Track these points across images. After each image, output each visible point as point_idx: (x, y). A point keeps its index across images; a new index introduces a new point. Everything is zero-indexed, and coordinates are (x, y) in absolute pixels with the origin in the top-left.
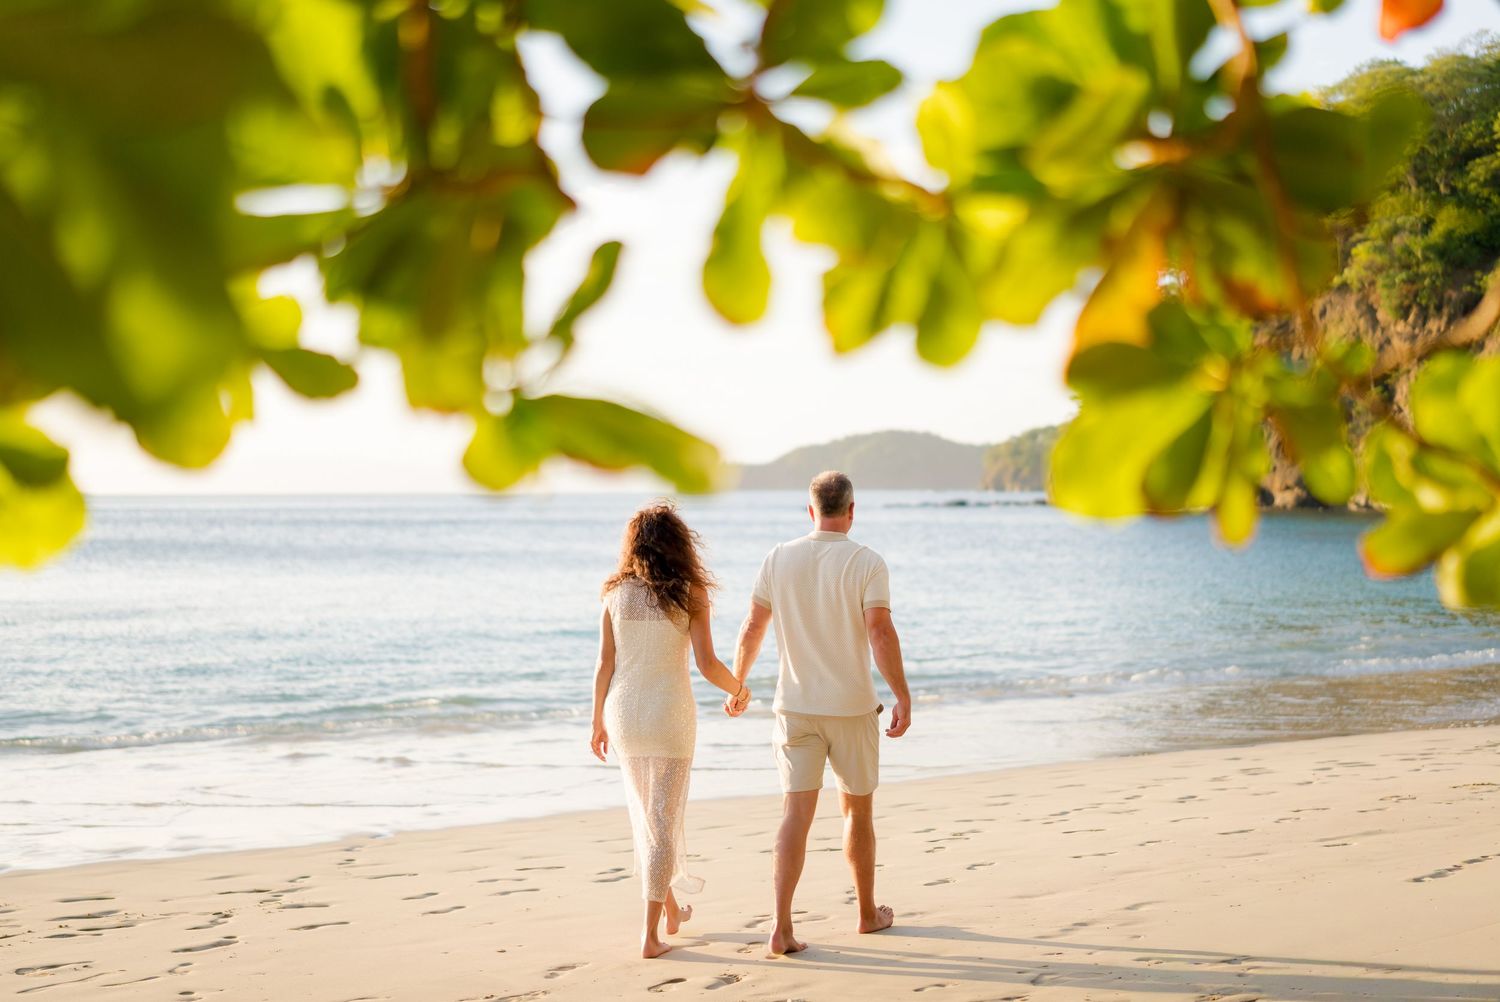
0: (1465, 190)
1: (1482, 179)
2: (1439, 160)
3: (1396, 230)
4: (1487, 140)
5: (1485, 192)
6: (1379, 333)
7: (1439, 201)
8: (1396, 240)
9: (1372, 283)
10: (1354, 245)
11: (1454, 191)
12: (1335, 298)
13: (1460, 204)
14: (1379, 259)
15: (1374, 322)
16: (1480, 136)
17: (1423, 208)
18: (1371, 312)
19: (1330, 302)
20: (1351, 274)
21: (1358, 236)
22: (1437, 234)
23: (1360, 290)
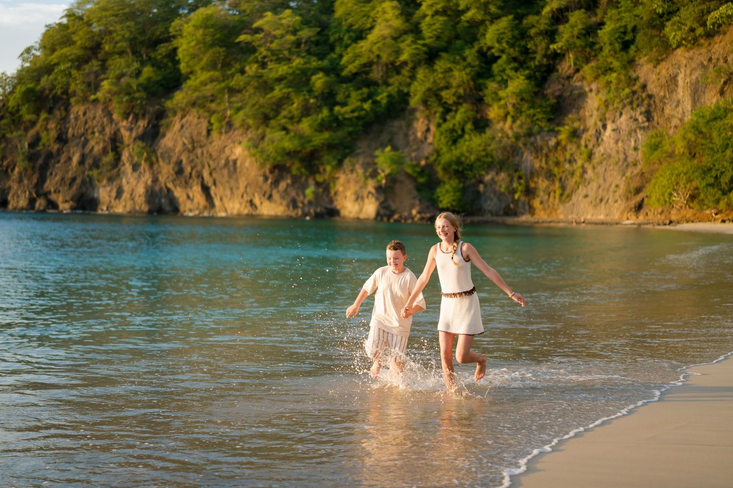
0: (155, 58)
1: (164, 54)
2: (142, 43)
3: (122, 75)
4: (166, 35)
5: (165, 61)
6: (114, 126)
7: (143, 64)
8: (123, 80)
9: (110, 100)
10: (102, 80)
11: (150, 58)
12: (91, 107)
13: (153, 66)
14: (115, 89)
15: (111, 120)
16: (163, 33)
17: (136, 65)
18: (109, 115)
19: (88, 108)
20: (99, 95)
21: (103, 76)
22: (142, 79)
23: (104, 103)
